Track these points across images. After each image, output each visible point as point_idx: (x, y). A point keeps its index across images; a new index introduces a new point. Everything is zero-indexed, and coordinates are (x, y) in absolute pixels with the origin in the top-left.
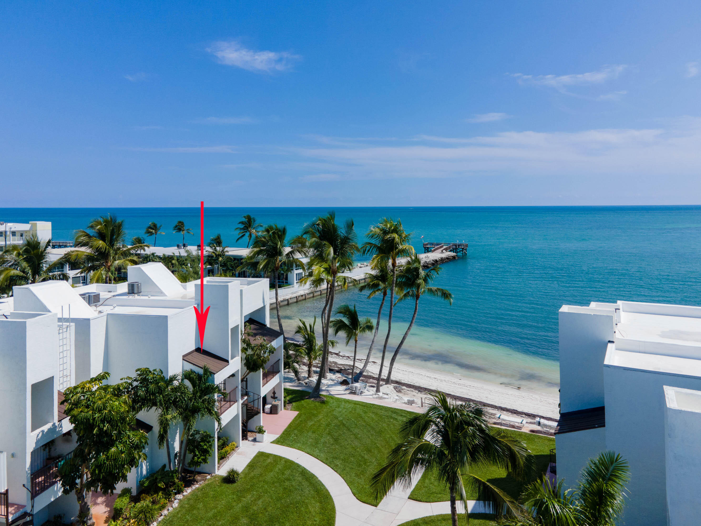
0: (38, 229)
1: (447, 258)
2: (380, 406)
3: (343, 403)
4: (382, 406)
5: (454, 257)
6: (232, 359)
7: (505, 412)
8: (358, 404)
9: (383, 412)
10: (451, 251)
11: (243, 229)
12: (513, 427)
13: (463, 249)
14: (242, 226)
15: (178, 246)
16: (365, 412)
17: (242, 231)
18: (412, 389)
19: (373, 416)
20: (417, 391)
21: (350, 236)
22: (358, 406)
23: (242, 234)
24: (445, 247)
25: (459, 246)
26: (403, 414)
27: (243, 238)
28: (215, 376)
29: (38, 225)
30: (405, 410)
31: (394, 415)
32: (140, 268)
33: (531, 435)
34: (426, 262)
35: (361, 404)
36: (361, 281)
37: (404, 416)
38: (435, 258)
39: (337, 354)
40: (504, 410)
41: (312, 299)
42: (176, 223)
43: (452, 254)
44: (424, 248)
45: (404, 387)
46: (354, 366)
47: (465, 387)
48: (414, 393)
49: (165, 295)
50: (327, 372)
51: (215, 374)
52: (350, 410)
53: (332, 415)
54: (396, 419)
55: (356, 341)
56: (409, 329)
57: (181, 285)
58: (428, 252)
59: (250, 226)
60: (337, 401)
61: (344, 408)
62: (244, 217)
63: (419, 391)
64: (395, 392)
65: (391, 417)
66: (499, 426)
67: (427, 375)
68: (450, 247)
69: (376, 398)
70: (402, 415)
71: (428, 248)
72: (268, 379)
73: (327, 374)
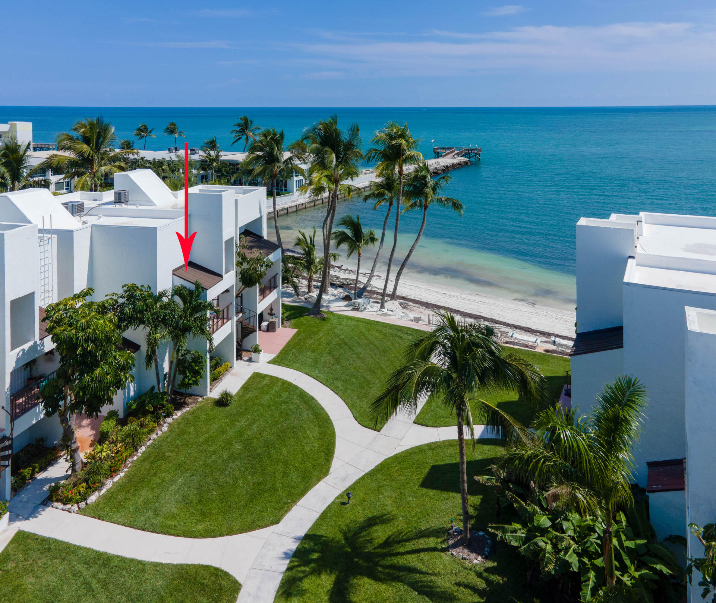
0: (18, 130)
1: (459, 164)
2: (384, 323)
3: (345, 320)
4: (387, 323)
5: (466, 163)
6: (226, 273)
7: (518, 330)
8: (360, 321)
9: (387, 329)
10: (463, 156)
11: (239, 132)
12: (527, 346)
13: (476, 153)
14: (238, 129)
15: (169, 150)
16: (369, 330)
17: (238, 134)
18: (419, 305)
19: (377, 334)
20: (424, 308)
21: (354, 142)
22: (361, 323)
23: (238, 137)
24: (456, 152)
25: (472, 150)
26: (409, 332)
27: (239, 141)
28: (208, 292)
29: (17, 125)
30: (411, 328)
31: (399, 334)
32: (127, 175)
33: (545, 355)
34: (436, 168)
35: (364, 321)
36: (366, 189)
37: (410, 334)
38: (446, 164)
39: (339, 268)
40: (517, 328)
41: (313, 208)
42: (167, 125)
43: (464, 159)
44: (434, 153)
45: (411, 303)
46: (357, 280)
47: (475, 303)
48: (421, 310)
49: (155, 205)
50: (329, 287)
51: (207, 290)
52: (353, 327)
53: (333, 333)
54: (401, 337)
55: (359, 254)
56: (416, 241)
57: (172, 194)
58: (439, 157)
59: (246, 128)
60: (338, 318)
61: (346, 326)
62: (241, 119)
63: (426, 307)
64: (401, 308)
65: (397, 336)
66: (511, 346)
67: (435, 290)
68: (462, 152)
69: (381, 315)
70: (407, 333)
71: (438, 152)
72: (265, 295)
73: (328, 289)
